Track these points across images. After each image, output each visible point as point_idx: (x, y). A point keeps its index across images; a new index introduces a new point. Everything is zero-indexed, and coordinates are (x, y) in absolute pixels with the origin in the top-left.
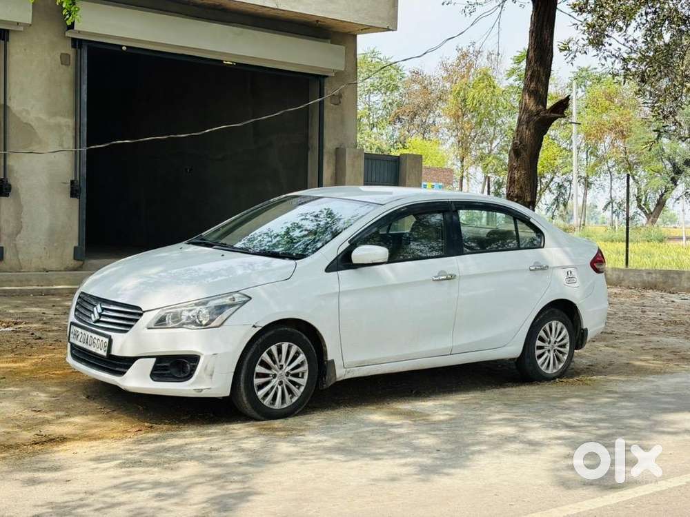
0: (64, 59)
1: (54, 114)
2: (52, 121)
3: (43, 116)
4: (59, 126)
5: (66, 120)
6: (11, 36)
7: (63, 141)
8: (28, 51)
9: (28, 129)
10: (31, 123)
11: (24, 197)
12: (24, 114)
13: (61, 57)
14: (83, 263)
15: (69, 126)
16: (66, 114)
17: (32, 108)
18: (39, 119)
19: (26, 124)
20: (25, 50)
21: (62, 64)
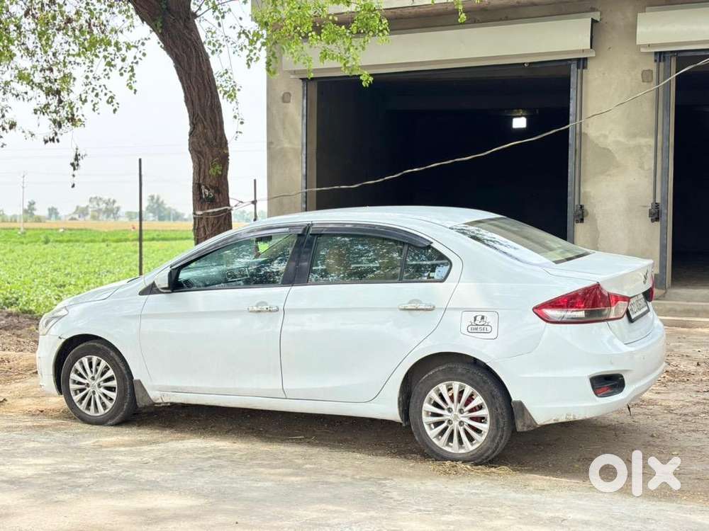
0: (646, 76)
1: (635, 136)
2: (632, 143)
3: (622, 139)
4: (639, 146)
5: (647, 140)
6: (590, 63)
7: (643, 163)
8: (606, 75)
9: (606, 154)
10: (609, 147)
11: (601, 222)
12: (601, 139)
13: (642, 75)
14: (666, 293)
15: (650, 145)
16: (648, 134)
17: (610, 133)
18: (618, 143)
19: (604, 149)
20: (604, 74)
21: (643, 81)
